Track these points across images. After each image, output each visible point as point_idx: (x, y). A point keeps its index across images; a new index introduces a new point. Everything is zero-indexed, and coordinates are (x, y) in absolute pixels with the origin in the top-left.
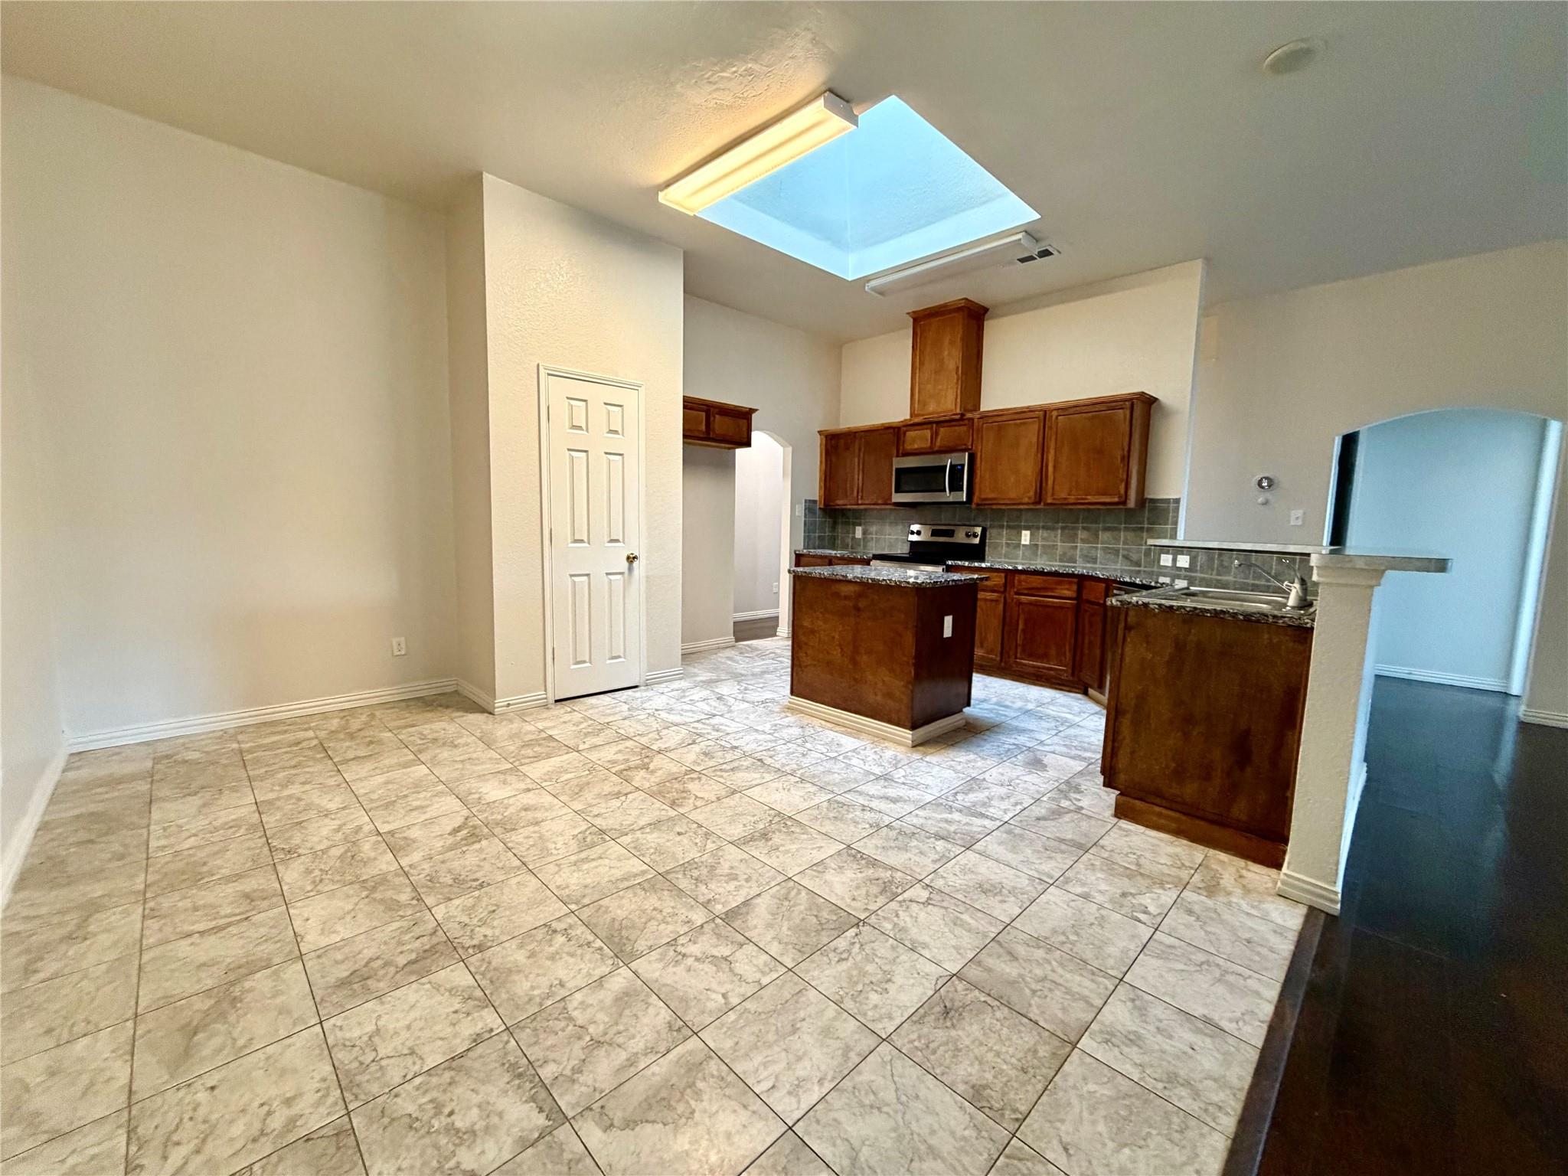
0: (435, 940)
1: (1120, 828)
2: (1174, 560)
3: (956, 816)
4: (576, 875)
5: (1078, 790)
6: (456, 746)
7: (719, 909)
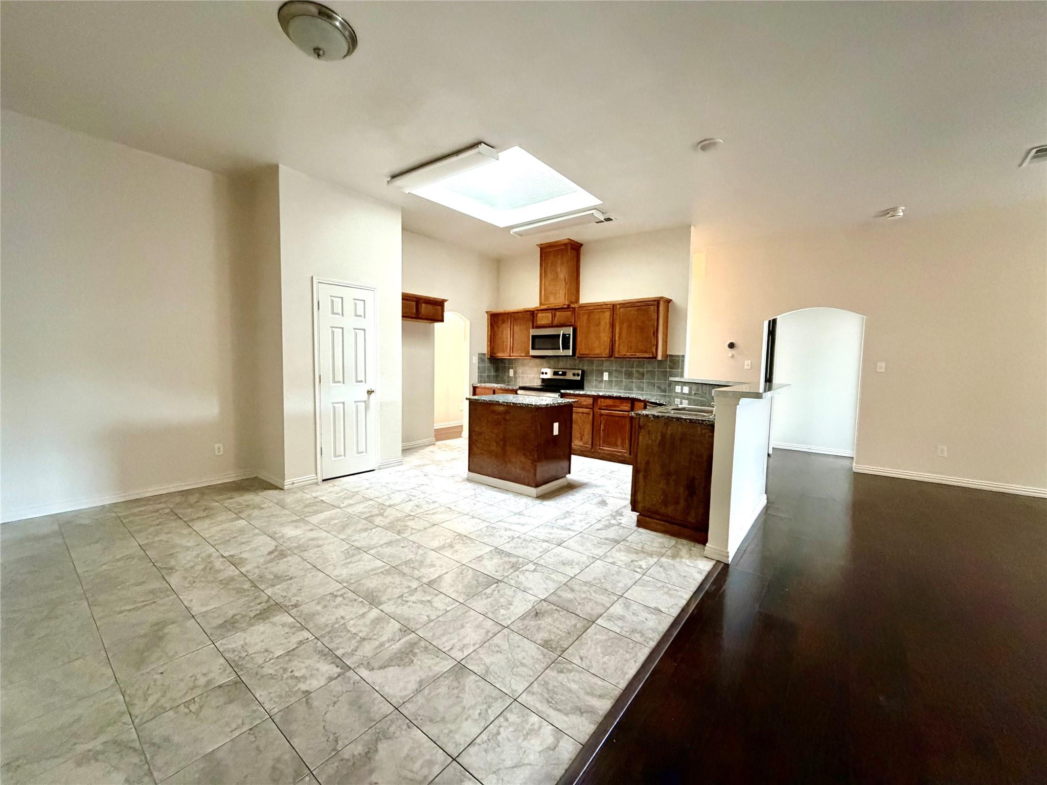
0: (269, 604)
1: (638, 532)
2: (682, 389)
3: (555, 530)
4: (345, 570)
5: (621, 515)
6: (262, 508)
7: (425, 580)
